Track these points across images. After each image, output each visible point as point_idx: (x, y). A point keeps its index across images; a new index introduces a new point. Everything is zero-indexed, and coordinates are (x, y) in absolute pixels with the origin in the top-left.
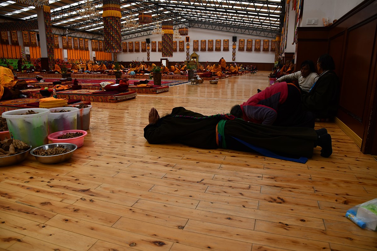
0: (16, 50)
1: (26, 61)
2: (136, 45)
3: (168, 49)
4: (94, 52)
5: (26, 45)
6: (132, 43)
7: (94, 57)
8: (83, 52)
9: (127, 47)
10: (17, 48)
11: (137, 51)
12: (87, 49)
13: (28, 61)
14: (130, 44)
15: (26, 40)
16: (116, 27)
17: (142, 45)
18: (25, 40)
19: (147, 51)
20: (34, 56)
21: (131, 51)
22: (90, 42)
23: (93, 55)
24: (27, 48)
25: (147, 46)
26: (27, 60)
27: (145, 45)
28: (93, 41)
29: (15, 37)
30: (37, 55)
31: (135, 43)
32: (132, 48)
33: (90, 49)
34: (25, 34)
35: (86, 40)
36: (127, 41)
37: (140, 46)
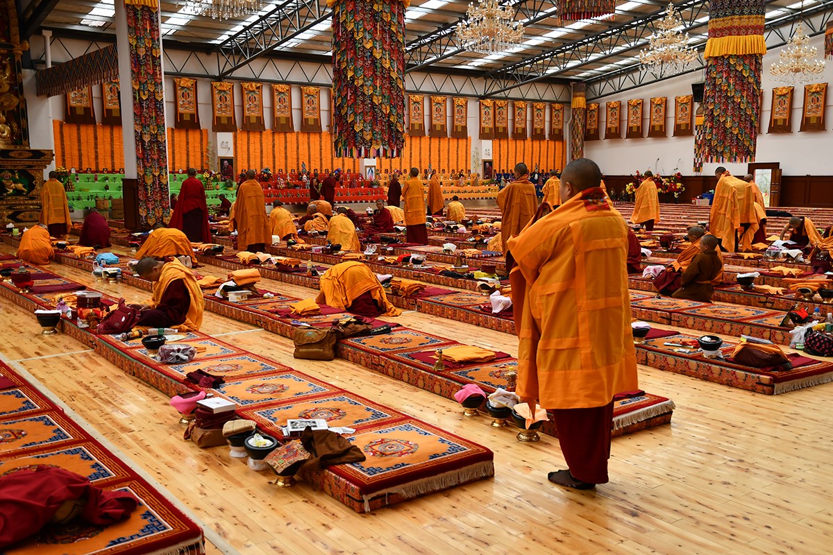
0: (187, 143)
1: (216, 179)
2: (654, 110)
3: (728, 125)
4: (487, 145)
5: (221, 125)
6: (641, 104)
7: (485, 162)
8: (444, 143)
9: (620, 121)
10: (194, 137)
11: (658, 133)
12: (460, 134)
13: (225, 181)
14: (634, 106)
15: (224, 112)
16: (368, 46)
17: (679, 109)
18: (220, 109)
19: (695, 133)
20: (252, 163)
21: (636, 134)
22: (473, 107)
23: (483, 154)
24: (225, 138)
25: (695, 114)
26: (219, 176)
27: (688, 111)
28: (488, 102)
29: (190, 102)
30: (262, 158)
31: (652, 103)
32: (639, 124)
33: (473, 130)
34: (220, 91)
35: (461, 101)
36: (625, 98)
37: (671, 113)
